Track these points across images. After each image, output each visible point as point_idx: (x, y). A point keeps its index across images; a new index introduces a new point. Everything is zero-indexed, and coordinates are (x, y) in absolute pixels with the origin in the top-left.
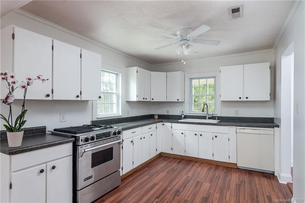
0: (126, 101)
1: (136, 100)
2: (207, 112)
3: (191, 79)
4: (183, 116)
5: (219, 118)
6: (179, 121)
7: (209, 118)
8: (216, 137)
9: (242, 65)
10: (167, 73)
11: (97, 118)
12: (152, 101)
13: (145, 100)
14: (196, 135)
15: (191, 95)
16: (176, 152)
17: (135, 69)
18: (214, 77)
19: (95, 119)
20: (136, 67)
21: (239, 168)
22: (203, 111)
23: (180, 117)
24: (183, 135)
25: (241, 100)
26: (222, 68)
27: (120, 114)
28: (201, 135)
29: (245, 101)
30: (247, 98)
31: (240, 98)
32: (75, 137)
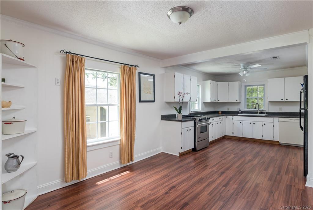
0: (203, 102)
1: (210, 101)
2: (259, 109)
3: (246, 86)
4: (240, 112)
5: (267, 113)
6: (238, 114)
7: (260, 113)
8: (265, 124)
9: (284, 78)
10: (229, 83)
11: (192, 112)
12: (218, 101)
13: (214, 101)
14: (250, 123)
15: (246, 97)
16: (235, 135)
17: (209, 82)
18: (264, 85)
19: (191, 112)
20: (210, 81)
21: (280, 144)
22: (255, 108)
23: (238, 113)
24: (242, 124)
25: (283, 101)
26: (269, 80)
27: (200, 110)
28: (254, 123)
29: (285, 102)
30: (287, 99)
31: (282, 99)
32: (195, 118)
